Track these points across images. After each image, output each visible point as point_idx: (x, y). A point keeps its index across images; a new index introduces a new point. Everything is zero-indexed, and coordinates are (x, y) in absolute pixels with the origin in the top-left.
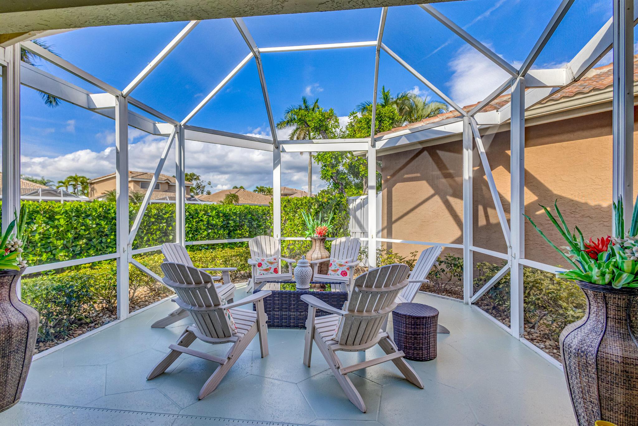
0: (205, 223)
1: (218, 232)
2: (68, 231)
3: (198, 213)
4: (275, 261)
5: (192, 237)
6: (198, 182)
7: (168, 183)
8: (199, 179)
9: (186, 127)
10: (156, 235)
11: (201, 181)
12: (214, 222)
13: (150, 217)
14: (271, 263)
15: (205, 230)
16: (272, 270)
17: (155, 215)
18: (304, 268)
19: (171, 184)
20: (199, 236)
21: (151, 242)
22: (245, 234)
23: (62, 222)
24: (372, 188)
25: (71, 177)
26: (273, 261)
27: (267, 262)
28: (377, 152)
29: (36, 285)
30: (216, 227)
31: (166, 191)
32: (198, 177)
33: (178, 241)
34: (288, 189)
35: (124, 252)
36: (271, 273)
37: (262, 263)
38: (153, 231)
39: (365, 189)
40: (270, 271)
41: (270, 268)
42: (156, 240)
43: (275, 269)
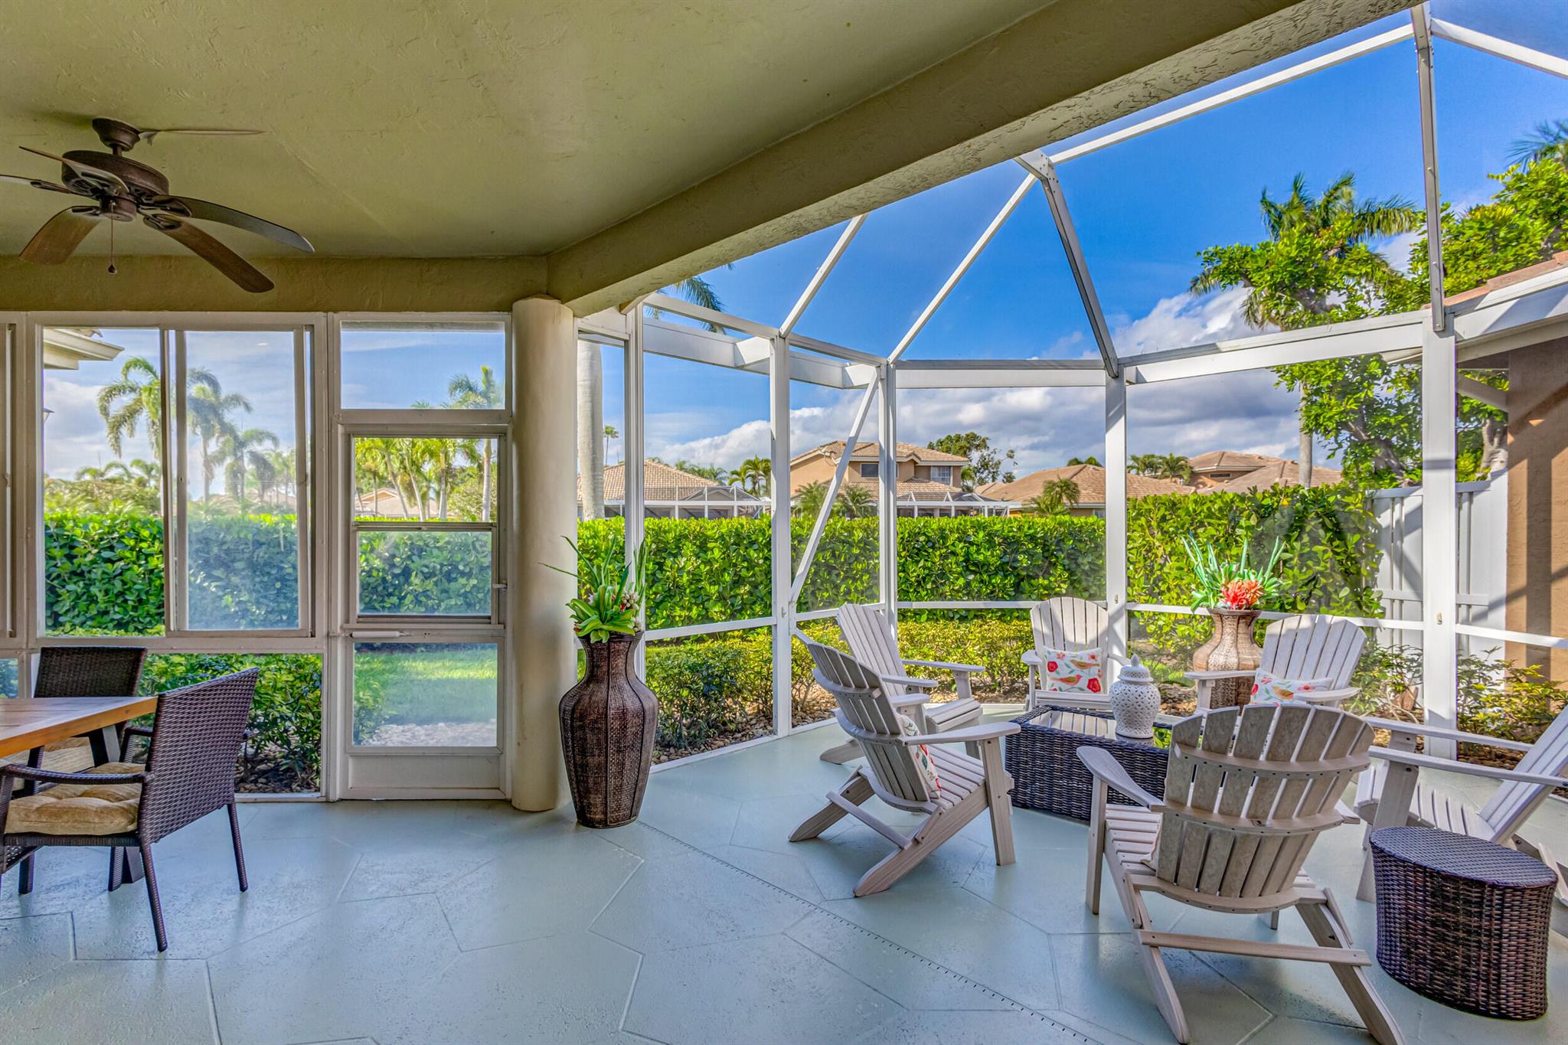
0: (961, 559)
1: (990, 580)
2: (725, 570)
3: (944, 538)
4: (1092, 661)
5: (932, 589)
6: (985, 452)
7: (915, 463)
8: (986, 447)
9: (900, 364)
10: (862, 583)
11: (991, 450)
12: (981, 557)
13: (851, 545)
14: (1082, 666)
15: (960, 574)
16: (1083, 683)
17: (860, 542)
18: (1133, 688)
19: (920, 464)
20: (947, 589)
21: (853, 596)
22: (1059, 587)
23: (717, 554)
24: (1439, 465)
25: (749, 462)
26: (1087, 662)
27: (1072, 661)
28: (1461, 348)
29: (668, 658)
30: (985, 568)
31: (910, 480)
32: (984, 441)
33: (883, 601)
34: (1232, 458)
35: (783, 614)
36: (1082, 690)
37: (1058, 662)
38: (857, 574)
39: (1492, 454)
40: (1078, 685)
41: (1079, 677)
42: (862, 593)
43: (1090, 681)
